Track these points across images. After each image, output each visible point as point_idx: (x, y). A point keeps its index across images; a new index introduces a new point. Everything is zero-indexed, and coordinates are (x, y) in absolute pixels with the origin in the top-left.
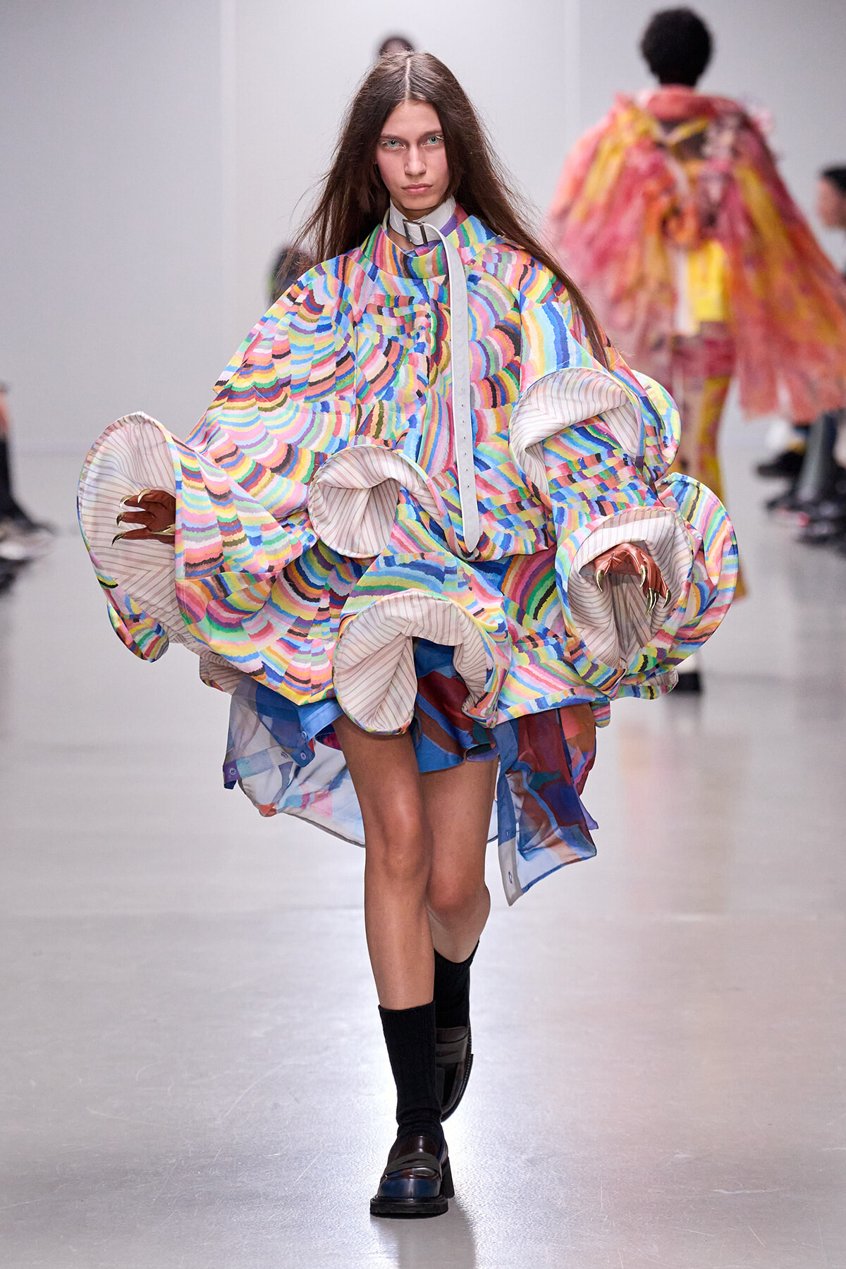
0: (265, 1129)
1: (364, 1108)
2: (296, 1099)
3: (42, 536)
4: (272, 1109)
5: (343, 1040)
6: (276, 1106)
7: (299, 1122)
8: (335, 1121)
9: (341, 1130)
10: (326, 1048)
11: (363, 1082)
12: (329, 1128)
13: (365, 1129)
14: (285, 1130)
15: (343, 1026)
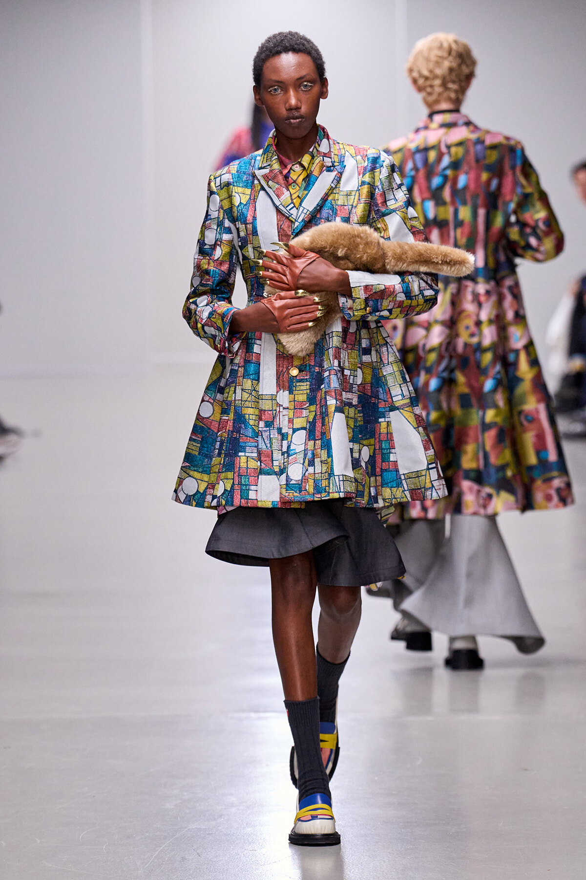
0: (175, 877)
1: (248, 860)
2: (198, 854)
3: (12, 438)
4: (180, 862)
5: (233, 810)
6: (183, 859)
7: (200, 871)
8: (227, 870)
9: (231, 877)
10: (221, 816)
11: (248, 841)
12: (222, 875)
13: (249, 876)
14: (190, 877)
15: (233, 799)
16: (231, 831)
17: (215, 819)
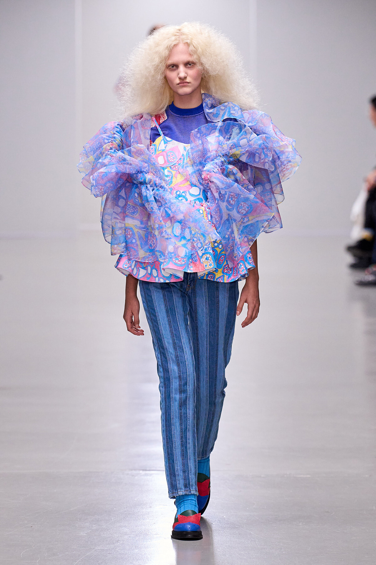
10: (118, 541)
11: (136, 558)
15: (126, 530)
16: (124, 552)
17: (113, 544)
